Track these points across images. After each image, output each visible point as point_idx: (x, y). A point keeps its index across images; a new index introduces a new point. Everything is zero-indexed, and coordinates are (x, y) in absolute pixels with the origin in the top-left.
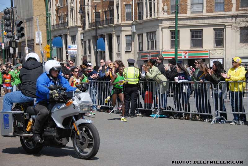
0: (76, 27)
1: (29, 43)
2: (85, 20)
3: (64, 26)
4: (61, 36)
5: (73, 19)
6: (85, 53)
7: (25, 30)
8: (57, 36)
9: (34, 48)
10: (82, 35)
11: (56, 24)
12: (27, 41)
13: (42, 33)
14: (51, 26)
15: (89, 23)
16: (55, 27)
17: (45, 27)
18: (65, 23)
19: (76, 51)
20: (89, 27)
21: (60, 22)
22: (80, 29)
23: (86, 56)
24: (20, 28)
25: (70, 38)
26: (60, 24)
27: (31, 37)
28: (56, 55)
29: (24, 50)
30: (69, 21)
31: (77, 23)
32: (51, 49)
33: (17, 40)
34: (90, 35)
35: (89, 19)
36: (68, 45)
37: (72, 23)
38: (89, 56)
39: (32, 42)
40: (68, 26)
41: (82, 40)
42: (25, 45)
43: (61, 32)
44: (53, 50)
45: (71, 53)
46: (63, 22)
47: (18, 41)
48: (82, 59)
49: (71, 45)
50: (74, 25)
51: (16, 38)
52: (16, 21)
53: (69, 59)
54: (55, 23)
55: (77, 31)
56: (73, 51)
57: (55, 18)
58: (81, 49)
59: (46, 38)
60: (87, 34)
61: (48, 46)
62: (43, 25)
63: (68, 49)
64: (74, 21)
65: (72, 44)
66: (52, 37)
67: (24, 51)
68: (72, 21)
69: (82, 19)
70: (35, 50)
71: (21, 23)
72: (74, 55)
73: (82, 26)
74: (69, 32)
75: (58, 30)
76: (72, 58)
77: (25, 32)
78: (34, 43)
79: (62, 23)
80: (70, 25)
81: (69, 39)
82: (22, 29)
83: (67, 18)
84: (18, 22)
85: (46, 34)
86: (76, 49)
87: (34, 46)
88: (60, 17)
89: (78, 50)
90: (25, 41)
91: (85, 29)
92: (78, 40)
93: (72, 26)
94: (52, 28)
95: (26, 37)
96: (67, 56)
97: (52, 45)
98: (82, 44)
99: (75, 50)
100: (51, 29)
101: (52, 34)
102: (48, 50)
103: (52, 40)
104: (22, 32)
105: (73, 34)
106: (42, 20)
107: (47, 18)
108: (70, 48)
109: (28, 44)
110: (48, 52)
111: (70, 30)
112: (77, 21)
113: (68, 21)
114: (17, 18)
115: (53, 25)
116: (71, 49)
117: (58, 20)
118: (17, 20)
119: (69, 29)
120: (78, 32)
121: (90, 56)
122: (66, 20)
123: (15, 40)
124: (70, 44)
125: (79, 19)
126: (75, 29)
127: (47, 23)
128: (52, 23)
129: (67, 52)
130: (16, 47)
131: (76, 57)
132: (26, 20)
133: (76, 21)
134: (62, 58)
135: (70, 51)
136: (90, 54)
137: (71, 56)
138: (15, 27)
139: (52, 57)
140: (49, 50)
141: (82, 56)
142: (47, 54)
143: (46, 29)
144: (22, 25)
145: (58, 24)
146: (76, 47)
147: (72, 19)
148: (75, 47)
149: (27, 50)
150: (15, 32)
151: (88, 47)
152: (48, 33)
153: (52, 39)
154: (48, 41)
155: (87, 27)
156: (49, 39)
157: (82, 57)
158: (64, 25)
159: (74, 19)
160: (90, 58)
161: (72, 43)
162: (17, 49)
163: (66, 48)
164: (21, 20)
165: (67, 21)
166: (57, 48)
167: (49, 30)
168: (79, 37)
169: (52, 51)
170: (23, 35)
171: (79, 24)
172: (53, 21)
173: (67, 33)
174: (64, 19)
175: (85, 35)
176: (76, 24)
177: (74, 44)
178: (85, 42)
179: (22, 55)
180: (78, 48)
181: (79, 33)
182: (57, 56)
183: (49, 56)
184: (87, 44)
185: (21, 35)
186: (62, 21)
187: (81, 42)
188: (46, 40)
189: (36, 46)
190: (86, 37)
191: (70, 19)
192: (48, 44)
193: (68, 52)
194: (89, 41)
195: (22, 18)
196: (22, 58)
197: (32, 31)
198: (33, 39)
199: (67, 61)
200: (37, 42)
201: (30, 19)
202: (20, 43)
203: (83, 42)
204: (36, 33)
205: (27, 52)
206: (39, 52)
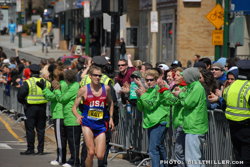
9: (176, 16)
32: (228, 18)
42: (151, 5)
87: (176, 11)
97: (232, 5)
102: (219, 23)
109: (158, 4)
110: (218, 27)
130: (122, 11)
139: (229, 44)
140: (222, 22)
142: (214, 36)
149: (154, 20)
162: (123, 20)
166: (247, 14)
169: (232, 25)
183: (221, 39)
205: (154, 27)
206: (190, 27)
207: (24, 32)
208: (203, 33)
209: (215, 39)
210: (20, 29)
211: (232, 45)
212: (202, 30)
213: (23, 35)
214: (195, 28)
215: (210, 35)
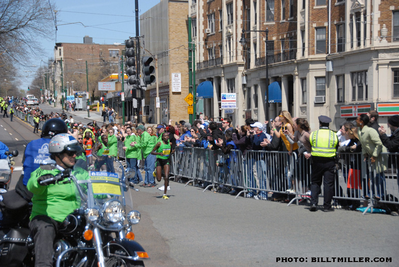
0: (236, 65)
1: (162, 91)
2: (249, 54)
3: (216, 65)
4: (210, 79)
5: (230, 53)
6: (249, 106)
7: (156, 71)
8: (205, 80)
9: (169, 99)
10: (245, 77)
11: (204, 62)
12: (159, 88)
13: (182, 75)
14: (196, 64)
15: (256, 59)
16: (203, 65)
17: (187, 65)
18: (218, 58)
19: (234, 103)
20: (256, 64)
21: (210, 58)
22: (241, 69)
23: (251, 111)
24: (148, 67)
25: (226, 82)
26: (210, 60)
27: (164, 82)
28: (203, 109)
29: (154, 102)
30: (225, 56)
31: (236, 59)
32: (195, 100)
33: (144, 86)
34: (258, 78)
35: (255, 53)
36: (222, 94)
37: (228, 59)
38: (254, 110)
39: (166, 90)
40: (222, 63)
41: (244, 85)
42: (156, 94)
43: (211, 74)
44: (199, 102)
45: (226, 106)
46: (214, 58)
47: (145, 88)
48: (243, 116)
49: (227, 94)
50: (232, 62)
51: (142, 83)
52: (143, 57)
53: (223, 116)
54: (202, 59)
55: (237, 71)
57: (202, 51)
58: (242, 100)
59: (188, 83)
60: (253, 75)
61: (191, 95)
62: (183, 62)
63: (222, 100)
64: (233, 56)
65: (229, 92)
66: (197, 82)
67: (154, 104)
68: (228, 56)
69: (244, 52)
70: (171, 102)
71: (150, 60)
72: (230, 110)
73: (244, 63)
74: (224, 74)
75: (207, 70)
76: (228, 114)
77: (156, 74)
78: (169, 92)
79: (213, 60)
80: (226, 62)
81: (224, 84)
82: (152, 69)
83: (221, 51)
84: (146, 59)
85: (187, 77)
86: (235, 99)
87: (169, 97)
88: (210, 50)
89: (237, 101)
90: (156, 89)
91: (249, 68)
92: (238, 85)
93: (228, 63)
94: (197, 68)
95: (157, 83)
96: (220, 112)
97: (197, 94)
98: (244, 92)
99: (233, 101)
100: (196, 70)
101: (196, 77)
102: (191, 103)
103: (197, 87)
104: (151, 75)
105: (230, 76)
106: (183, 55)
107: (190, 51)
108: (225, 98)
109: (159, 93)
110: (191, 105)
111: (227, 70)
112: (237, 56)
113: (222, 56)
114: (144, 53)
115: (200, 63)
116: (227, 99)
117: (207, 55)
118: (145, 55)
119: (223, 68)
120: (237, 73)
121: (256, 111)
122: (219, 54)
123: (141, 87)
124: (225, 92)
125: (239, 53)
126: (233, 69)
127: (190, 59)
128: (198, 60)
129: (220, 105)
130: (142, 97)
131: (234, 113)
132: (158, 55)
133: (235, 55)
134: (212, 115)
135: (224, 103)
136: (256, 109)
137: (226, 111)
138: (141, 67)
139: (196, 113)
140: (193, 102)
141: (244, 111)
142: (189, 109)
143: (187, 69)
144: (151, 64)
145: (207, 61)
146: (235, 97)
147: (228, 53)
148: (232, 96)
149: (158, 101)
150: (141, 75)
151: (254, 97)
152: (191, 74)
153: (197, 85)
154: (191, 87)
155: (253, 66)
156: (193, 84)
157: (244, 113)
158: (216, 62)
159: (232, 53)
160: (258, 115)
161: (229, 90)
162: (143, 101)
163: (219, 99)
164: (150, 56)
165: (220, 56)
166: (204, 98)
167: (193, 71)
168: (240, 80)
169: (197, 104)
170: (153, 79)
171: (241, 60)
172: (200, 56)
173: (220, 75)
174: (216, 52)
175: (249, 78)
176: (235, 61)
177: (232, 92)
178: (249, 89)
179: (151, 110)
180: (237, 98)
181: (240, 75)
182: (205, 111)
183: (192, 111)
184: (253, 92)
185: (149, 79)
186: (214, 55)
187: (243, 89)
188: (188, 87)
189: (172, 97)
190: (251, 80)
191: (226, 53)
192: (190, 92)
193: (222, 105)
194: (256, 87)
195: (152, 53)
196: (150, 115)
197: (166, 72)
198: (168, 86)
199: (220, 118)
200: (173, 89)
201: (164, 54)
202: (148, 91)
203: (245, 89)
204: (173, 75)
205: (158, 105)
206: (176, 105)
207: (90, 109)
208: (182, 108)
209: (189, 111)
210: (88, 107)
211: (198, 114)
212: (182, 106)
213: (90, 111)
214: (178, 105)
215: (186, 109)
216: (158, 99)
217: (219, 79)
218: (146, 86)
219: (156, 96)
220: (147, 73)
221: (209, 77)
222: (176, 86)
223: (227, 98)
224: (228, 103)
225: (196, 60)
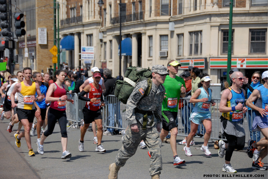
0: (94, 23)
1: (30, 43)
2: (105, 14)
3: (77, 22)
4: (72, 34)
6: (105, 58)
7: (26, 25)
8: (67, 35)
9: (36, 50)
10: (101, 33)
11: (66, 19)
12: (27, 40)
13: (47, 30)
14: (60, 21)
15: (111, 18)
16: (65, 22)
18: (78, 17)
19: (92, 55)
20: (111, 23)
21: (72, 16)
23: (106, 62)
25: (86, 37)
26: (72, 18)
27: (32, 35)
29: (22, 52)
30: (84, 15)
32: (59, 51)
33: (15, 38)
34: (112, 34)
35: (111, 13)
36: (82, 46)
37: (87, 17)
38: (109, 61)
39: (33, 42)
40: (82, 21)
41: (101, 40)
42: (24, 45)
43: (72, 30)
44: (62, 53)
45: (85, 58)
46: (76, 16)
47: (16, 40)
49: (87, 47)
50: (90, 20)
51: (14, 36)
52: (15, 13)
54: (65, 17)
56: (88, 55)
57: (65, 10)
59: (53, 36)
60: (108, 32)
61: (56, 47)
63: (82, 52)
64: (91, 15)
65: (88, 45)
66: (61, 36)
68: (87, 15)
69: (101, 12)
71: (22, 15)
72: (89, 61)
73: (101, 22)
74: (84, 30)
79: (74, 18)
80: (85, 20)
82: (23, 24)
83: (81, 10)
84: (17, 15)
90: (24, 40)
91: (105, 26)
93: (87, 21)
94: (61, 24)
95: (26, 36)
96: (80, 62)
97: (61, 46)
99: (92, 53)
100: (60, 26)
101: (60, 32)
104: (22, 28)
105: (89, 32)
107: (55, 10)
108: (84, 51)
110: (55, 55)
111: (85, 27)
112: (95, 15)
113: (82, 15)
115: (63, 20)
116: (86, 52)
117: (69, 13)
119: (83, 25)
122: (80, 12)
123: (13, 38)
124: (85, 46)
125: (97, 13)
127: (55, 16)
128: (62, 18)
129: (80, 56)
130: (14, 48)
131: (91, 64)
133: (93, 14)
134: (73, 64)
135: (84, 54)
136: (111, 60)
137: (85, 62)
138: (13, 21)
139: (60, 63)
140: (57, 53)
141: (100, 62)
144: (22, 20)
145: (69, 19)
146: (93, 49)
148: (91, 49)
149: (26, 52)
150: (13, 28)
153: (61, 39)
154: (56, 41)
155: (108, 24)
158: (77, 20)
159: (90, 13)
163: (80, 51)
164: (21, 12)
166: (67, 50)
167: (57, 27)
170: (23, 33)
171: (98, 18)
172: (63, 14)
173: (80, 31)
174: (78, 11)
175: (105, 34)
176: (93, 19)
177: (90, 46)
178: (105, 44)
183: (56, 61)
184: (108, 46)
185: (20, 33)
188: (53, 40)
192: (55, 44)
193: (82, 56)
194: (111, 42)
197: (33, 27)
198: (35, 38)
200: (39, 41)
202: (18, 42)
204: (39, 30)
205: (26, 55)
206: (42, 55)
208: (48, 58)
209: (53, 61)
214: (44, 55)
215: (51, 59)
216: (26, 49)
217: (79, 34)
218: (17, 38)
219: (25, 47)
220: (18, 27)
221: (71, 32)
222: (42, 39)
223: (86, 50)
224: (87, 54)
225: (60, 18)
